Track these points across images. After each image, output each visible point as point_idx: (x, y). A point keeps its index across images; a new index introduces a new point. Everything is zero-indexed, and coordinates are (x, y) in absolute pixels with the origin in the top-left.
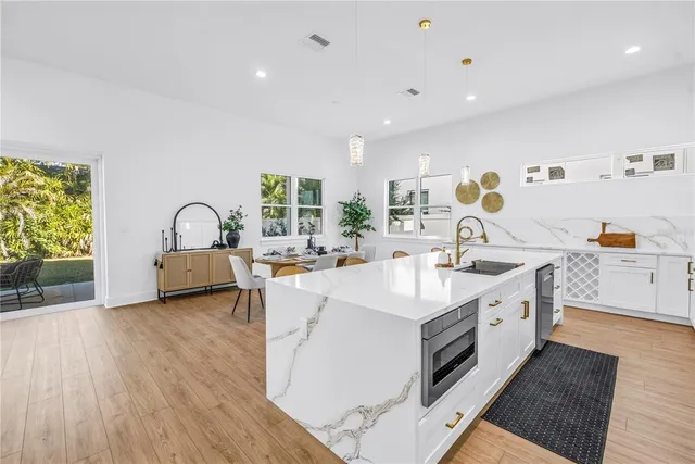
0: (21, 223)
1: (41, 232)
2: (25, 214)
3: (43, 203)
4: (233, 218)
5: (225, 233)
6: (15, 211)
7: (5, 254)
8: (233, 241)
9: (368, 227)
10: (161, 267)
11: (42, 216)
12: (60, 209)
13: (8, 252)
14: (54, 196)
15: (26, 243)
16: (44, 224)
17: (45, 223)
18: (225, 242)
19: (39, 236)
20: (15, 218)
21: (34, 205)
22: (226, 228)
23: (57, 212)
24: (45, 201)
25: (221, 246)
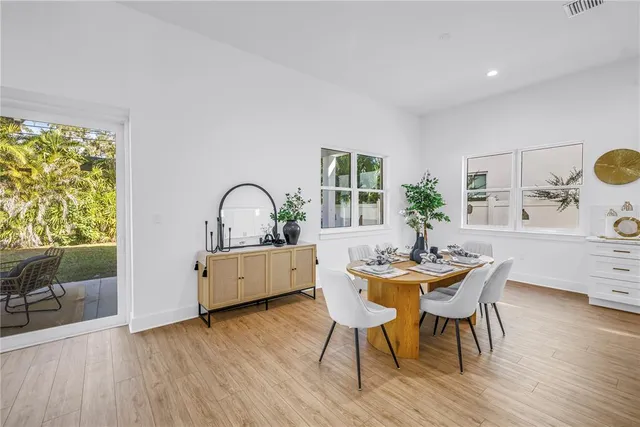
0: (65, 209)
1: (81, 218)
2: (68, 200)
3: (85, 190)
4: (290, 204)
5: (281, 224)
6: (59, 197)
7: (50, 239)
8: (292, 236)
9: (439, 216)
10: (205, 274)
11: (82, 203)
12: (99, 196)
13: (53, 237)
14: (94, 184)
15: (68, 228)
16: (84, 211)
17: (85, 209)
18: (282, 237)
19: (80, 222)
20: (59, 203)
21: (76, 191)
22: (282, 218)
23: (96, 199)
24: (85, 188)
25: (277, 242)
